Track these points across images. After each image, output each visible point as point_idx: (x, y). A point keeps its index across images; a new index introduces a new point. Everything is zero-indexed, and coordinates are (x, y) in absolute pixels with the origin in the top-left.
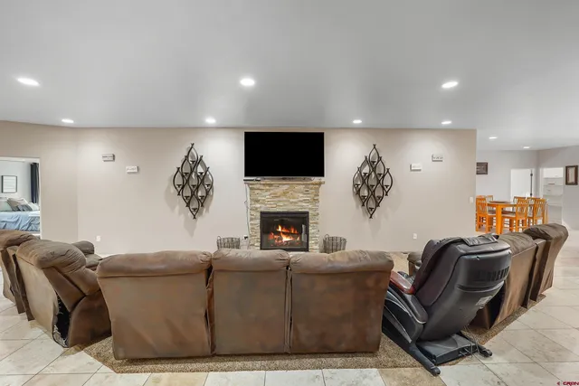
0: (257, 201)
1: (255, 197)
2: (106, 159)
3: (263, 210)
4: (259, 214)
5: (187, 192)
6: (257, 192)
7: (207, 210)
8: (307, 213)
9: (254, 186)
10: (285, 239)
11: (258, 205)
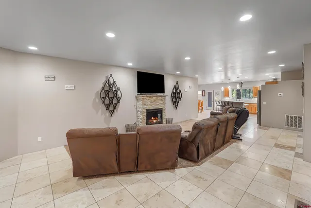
0: (145, 104)
1: (144, 103)
2: (47, 79)
3: (147, 108)
4: (145, 111)
5: (107, 101)
6: (145, 100)
7: (117, 111)
8: (162, 109)
9: (145, 98)
10: (154, 121)
11: (145, 107)
